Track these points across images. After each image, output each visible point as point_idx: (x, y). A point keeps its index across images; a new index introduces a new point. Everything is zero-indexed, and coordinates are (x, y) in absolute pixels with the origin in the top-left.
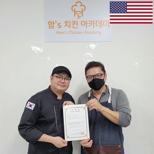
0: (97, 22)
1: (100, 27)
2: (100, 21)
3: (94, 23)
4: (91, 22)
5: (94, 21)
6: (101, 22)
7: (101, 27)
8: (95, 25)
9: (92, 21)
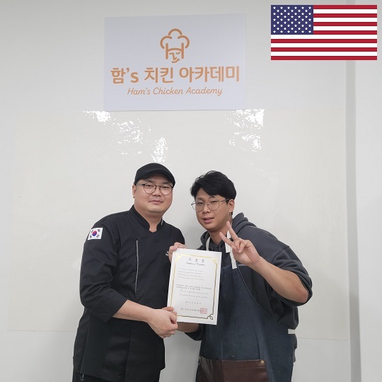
0: (214, 70)
1: (219, 81)
2: (220, 68)
3: (207, 73)
4: (200, 70)
5: (206, 68)
6: (221, 70)
7: (221, 79)
8: (209, 75)
9: (202, 69)
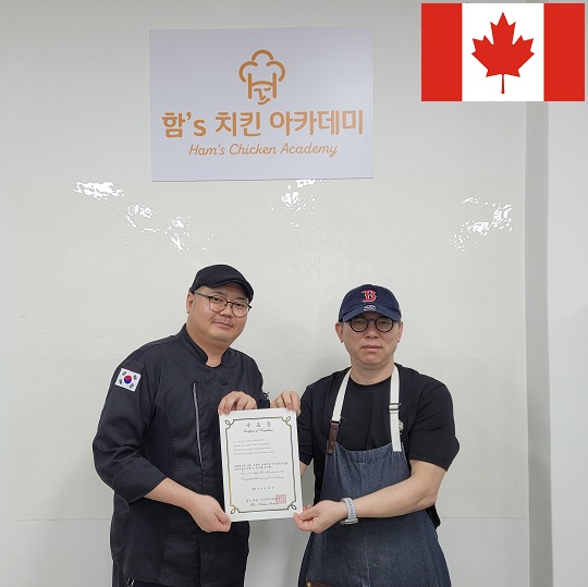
0: (324, 117)
1: (332, 133)
3: (312, 120)
4: (302, 117)
5: (312, 113)
6: (335, 114)
7: (335, 131)
8: (316, 124)
